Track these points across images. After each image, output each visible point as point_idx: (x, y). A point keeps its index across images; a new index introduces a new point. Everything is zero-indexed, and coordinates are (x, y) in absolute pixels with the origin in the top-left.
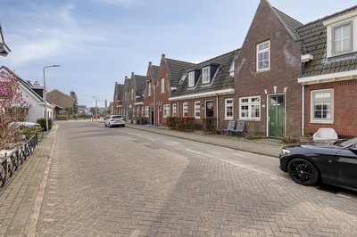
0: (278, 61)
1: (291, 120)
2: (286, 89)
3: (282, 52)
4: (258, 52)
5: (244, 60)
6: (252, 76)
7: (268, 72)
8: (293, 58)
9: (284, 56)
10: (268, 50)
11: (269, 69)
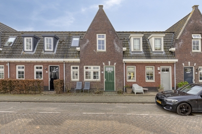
0: (111, 47)
1: (118, 81)
2: (115, 63)
3: (113, 43)
4: (98, 39)
5: (88, 41)
6: (94, 53)
7: (105, 52)
8: (119, 48)
9: (114, 46)
10: (104, 39)
11: (105, 50)
